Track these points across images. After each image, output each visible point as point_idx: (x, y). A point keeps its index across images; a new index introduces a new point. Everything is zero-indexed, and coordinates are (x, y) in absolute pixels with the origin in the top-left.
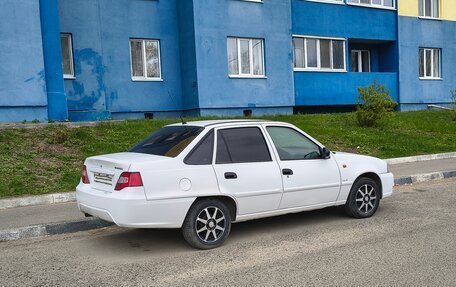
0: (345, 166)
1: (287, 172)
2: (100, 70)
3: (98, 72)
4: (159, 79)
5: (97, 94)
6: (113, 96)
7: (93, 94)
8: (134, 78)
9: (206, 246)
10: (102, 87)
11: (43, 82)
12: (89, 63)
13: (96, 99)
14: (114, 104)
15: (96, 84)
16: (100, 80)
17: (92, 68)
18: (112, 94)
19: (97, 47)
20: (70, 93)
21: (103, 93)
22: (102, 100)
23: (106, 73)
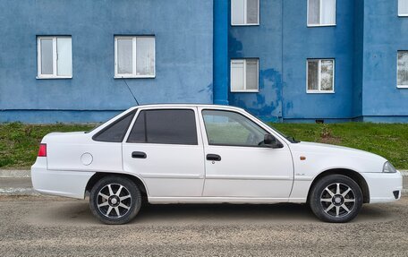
0: (303, 158)
1: (213, 158)
2: (279, 85)
3: (277, 86)
4: (332, 92)
5: (275, 103)
6: (289, 105)
7: (272, 104)
8: (308, 92)
9: (107, 222)
10: (280, 98)
11: (211, 92)
12: (271, 80)
13: (274, 108)
14: (290, 112)
15: (275, 96)
16: (278, 93)
17: (272, 83)
18: (289, 104)
19: (278, 68)
20: (254, 103)
21: (280, 103)
22: (279, 109)
23: (284, 88)
